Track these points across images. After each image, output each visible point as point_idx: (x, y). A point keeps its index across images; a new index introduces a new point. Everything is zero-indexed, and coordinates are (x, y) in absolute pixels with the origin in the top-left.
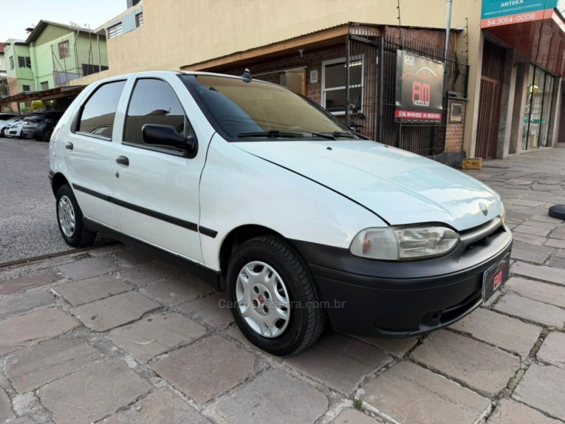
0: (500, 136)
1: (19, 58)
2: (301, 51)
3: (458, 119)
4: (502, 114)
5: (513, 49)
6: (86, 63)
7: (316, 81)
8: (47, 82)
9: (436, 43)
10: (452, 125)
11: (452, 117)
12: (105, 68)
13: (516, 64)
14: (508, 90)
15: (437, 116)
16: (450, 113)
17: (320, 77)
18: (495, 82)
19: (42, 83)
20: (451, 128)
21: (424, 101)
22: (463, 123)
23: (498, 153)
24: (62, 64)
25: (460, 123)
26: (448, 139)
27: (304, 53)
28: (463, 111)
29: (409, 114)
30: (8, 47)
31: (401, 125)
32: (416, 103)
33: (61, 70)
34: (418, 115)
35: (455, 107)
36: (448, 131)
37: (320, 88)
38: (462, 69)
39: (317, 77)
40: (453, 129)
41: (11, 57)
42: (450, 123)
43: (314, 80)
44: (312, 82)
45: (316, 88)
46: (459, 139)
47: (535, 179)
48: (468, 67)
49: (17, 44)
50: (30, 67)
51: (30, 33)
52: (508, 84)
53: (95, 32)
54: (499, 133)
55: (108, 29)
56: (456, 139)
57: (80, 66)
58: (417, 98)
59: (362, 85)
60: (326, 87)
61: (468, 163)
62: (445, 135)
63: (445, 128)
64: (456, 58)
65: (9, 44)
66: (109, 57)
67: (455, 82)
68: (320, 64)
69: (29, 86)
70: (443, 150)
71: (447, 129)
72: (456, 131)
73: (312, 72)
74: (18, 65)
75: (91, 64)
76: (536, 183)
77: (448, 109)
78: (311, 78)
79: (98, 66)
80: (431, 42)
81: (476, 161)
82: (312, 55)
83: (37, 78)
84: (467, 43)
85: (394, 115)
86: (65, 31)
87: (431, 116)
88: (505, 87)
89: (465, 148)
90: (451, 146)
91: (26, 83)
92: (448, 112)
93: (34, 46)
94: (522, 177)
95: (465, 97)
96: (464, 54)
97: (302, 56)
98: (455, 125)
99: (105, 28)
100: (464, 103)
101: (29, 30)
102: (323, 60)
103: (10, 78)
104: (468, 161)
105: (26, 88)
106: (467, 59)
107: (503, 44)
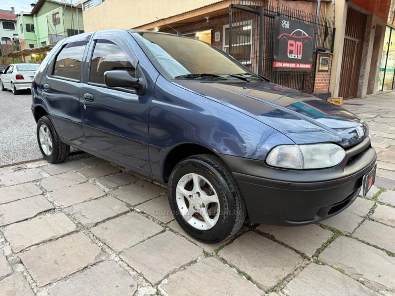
0: (360, 81)
1: (26, 24)
2: (207, 18)
3: (326, 68)
4: (362, 64)
5: (372, 15)
6: (70, 28)
7: (219, 40)
8: (45, 42)
9: (310, 11)
10: (320, 73)
11: (320, 67)
12: (82, 32)
13: (374, 27)
14: (368, 46)
15: (308, 66)
16: (319, 64)
17: (221, 37)
18: (357, 40)
19: (42, 43)
20: (320, 75)
21: (297, 54)
22: (329, 71)
23: (358, 93)
24: (54, 29)
25: (327, 71)
26: (317, 83)
27: (210, 19)
28: (330, 62)
29: (285, 65)
30: (19, 17)
31: (278, 73)
32: (290, 56)
33: (54, 34)
34: (292, 65)
35: (322, 59)
36: (317, 78)
37: (222, 45)
38: (330, 31)
39: (219, 37)
40: (321, 76)
41: (21, 25)
42: (319, 71)
43: (217, 39)
44: (216, 40)
45: (219, 45)
46: (326, 83)
47: (378, 114)
48: (334, 29)
49: (25, 15)
50: (34, 31)
51: (33, 7)
52: (368, 42)
53: (75, 6)
54: (360, 78)
55: (84, 3)
56: (323, 83)
57: (66, 30)
58: (291, 52)
59: (251, 43)
60: (226, 45)
61: (331, 101)
62: (314, 80)
63: (315, 75)
64: (326, 23)
65: (20, 15)
66: (84, 23)
67: (325, 40)
68: (222, 28)
69: (33, 45)
70: (313, 91)
71: (316, 76)
72: (324, 77)
73: (216, 33)
74: (26, 30)
75: (73, 28)
76: (379, 117)
77: (318, 61)
78: (216, 38)
79: (77, 31)
80: (306, 11)
81: (338, 100)
82: (216, 21)
83: (39, 39)
84: (334, 11)
85: (272, 66)
86: (57, 6)
87: (303, 66)
88: (365, 44)
89: (331, 90)
90: (319, 89)
91: (32, 43)
92: (318, 63)
93: (37, 16)
94: (370, 112)
95: (332, 52)
96: (332, 19)
97: (208, 21)
98: (323, 73)
99: (82, 2)
100: (331, 56)
101: (32, 5)
102: (224, 24)
103: (21, 39)
104: (332, 99)
105: (32, 46)
106: (334, 23)
107: (364, 11)
